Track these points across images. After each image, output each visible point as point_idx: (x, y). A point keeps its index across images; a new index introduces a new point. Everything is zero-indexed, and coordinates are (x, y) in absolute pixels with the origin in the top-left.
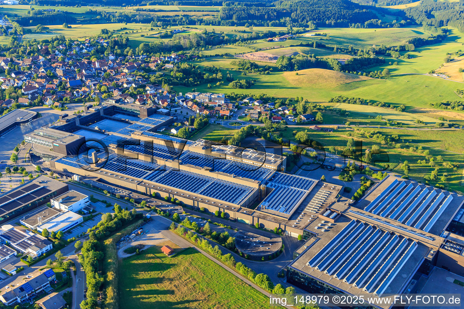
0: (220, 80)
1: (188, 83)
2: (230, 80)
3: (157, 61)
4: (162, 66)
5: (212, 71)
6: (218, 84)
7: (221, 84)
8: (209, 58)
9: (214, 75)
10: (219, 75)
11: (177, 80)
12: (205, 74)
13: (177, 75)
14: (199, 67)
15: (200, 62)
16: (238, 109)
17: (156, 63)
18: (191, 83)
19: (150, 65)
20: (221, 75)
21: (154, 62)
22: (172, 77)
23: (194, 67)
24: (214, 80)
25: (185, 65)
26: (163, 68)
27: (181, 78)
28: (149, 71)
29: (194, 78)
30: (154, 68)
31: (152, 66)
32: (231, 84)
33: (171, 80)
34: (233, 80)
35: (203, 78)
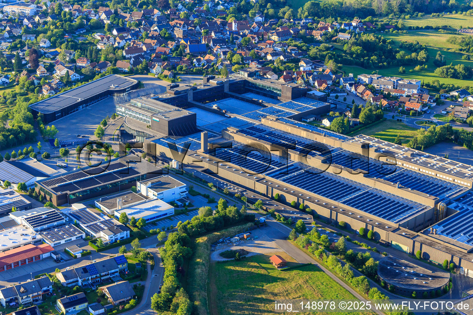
0: (421, 63)
1: (368, 63)
2: (438, 64)
3: (326, 28)
4: (333, 36)
5: (410, 48)
6: (417, 68)
7: (422, 70)
8: (412, 31)
9: (414, 55)
10: (422, 55)
11: (352, 57)
12: (398, 52)
13: (353, 49)
14: (393, 43)
15: (397, 35)
16: (438, 104)
17: (324, 31)
18: (374, 63)
19: (314, 32)
20: (425, 56)
21: (321, 29)
22: (345, 52)
23: (384, 41)
24: (413, 63)
25: (371, 37)
26: (334, 38)
27: (358, 55)
28: (312, 41)
29: (380, 57)
30: (319, 38)
31: (317, 35)
32: (438, 70)
33: (342, 57)
34: (444, 64)
35: (394, 57)
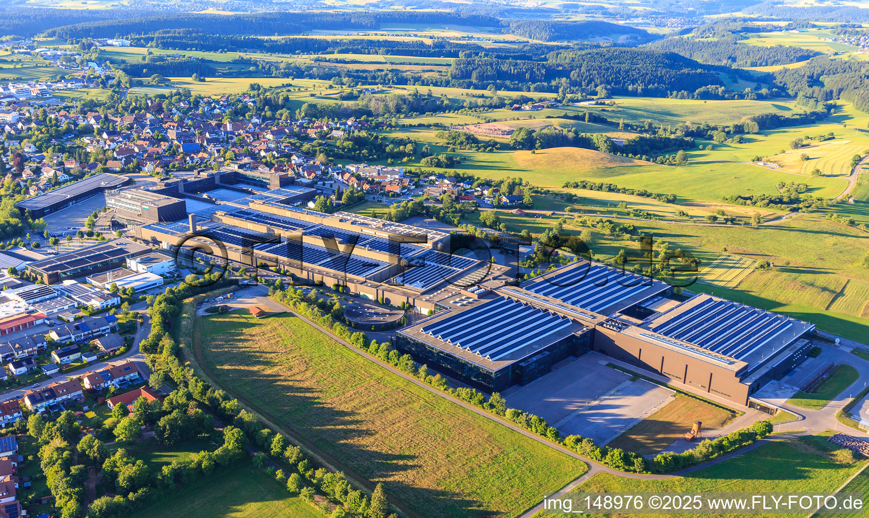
0: (409, 155)
1: (359, 156)
2: (424, 155)
3: (321, 127)
4: (327, 134)
5: (402, 142)
6: (405, 159)
7: (409, 161)
8: (404, 128)
9: (402, 147)
10: (409, 147)
11: (344, 151)
12: (388, 145)
13: (344, 144)
14: (385, 138)
15: (390, 132)
16: (417, 187)
17: (319, 130)
18: (364, 156)
19: (309, 131)
20: (411, 148)
21: (317, 128)
22: (338, 147)
23: (376, 138)
24: (402, 155)
25: (363, 134)
26: (328, 136)
27: (349, 150)
28: (307, 139)
29: (370, 151)
30: (314, 136)
31: (312, 133)
32: (424, 160)
33: (333, 151)
34: (431, 155)
35: (385, 150)
